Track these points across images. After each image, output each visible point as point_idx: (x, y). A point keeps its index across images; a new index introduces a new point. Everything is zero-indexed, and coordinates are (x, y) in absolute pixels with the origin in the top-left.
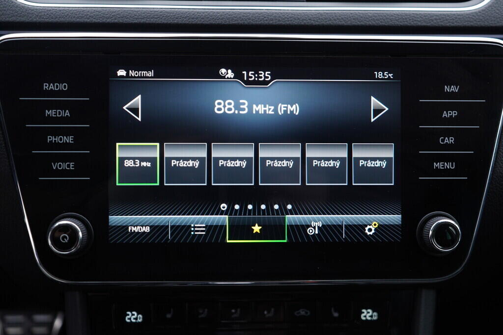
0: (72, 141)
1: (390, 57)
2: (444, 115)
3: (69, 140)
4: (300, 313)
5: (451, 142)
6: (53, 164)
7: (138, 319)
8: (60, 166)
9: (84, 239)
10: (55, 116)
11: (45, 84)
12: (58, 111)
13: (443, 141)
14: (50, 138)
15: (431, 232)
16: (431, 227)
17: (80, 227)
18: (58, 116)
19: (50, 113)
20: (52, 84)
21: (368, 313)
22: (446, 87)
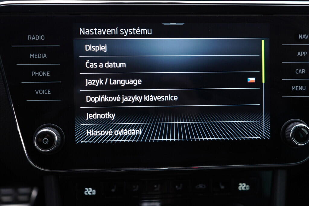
0: (48, 74)
1: (262, 15)
2: (298, 54)
3: (47, 74)
4: (199, 187)
5: (303, 72)
6: (36, 90)
7: (93, 193)
8: (41, 92)
9: (58, 141)
10: (37, 58)
11: (29, 36)
12: (38, 54)
13: (298, 71)
14: (33, 73)
15: (291, 133)
16: (291, 129)
17: (56, 133)
18: (39, 58)
19: (33, 56)
20: (34, 36)
21: (243, 185)
22: (300, 35)
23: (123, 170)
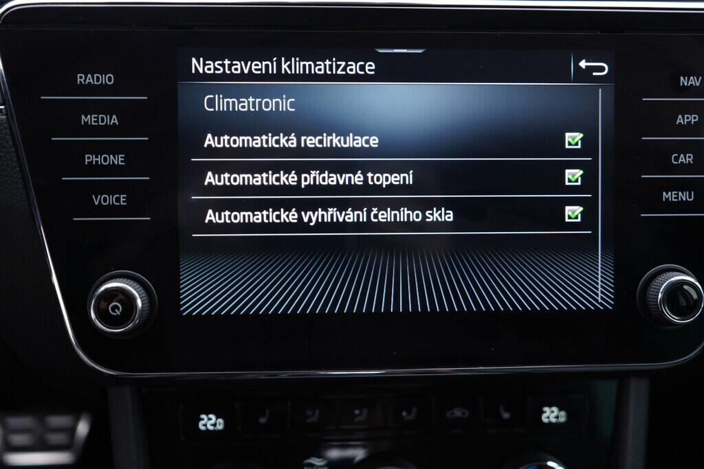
0: (122, 162)
1: (599, 33)
2: (678, 121)
3: (118, 160)
4: (453, 414)
5: (689, 161)
6: (93, 196)
7: (217, 425)
8: (105, 200)
9: (144, 309)
10: (96, 124)
11: (79, 75)
12: (100, 116)
13: (677, 159)
14: (89, 158)
15: (660, 296)
16: (661, 287)
17: (138, 292)
18: (100, 124)
19: (87, 119)
20: (89, 76)
22: (682, 78)
23: (284, 374)
